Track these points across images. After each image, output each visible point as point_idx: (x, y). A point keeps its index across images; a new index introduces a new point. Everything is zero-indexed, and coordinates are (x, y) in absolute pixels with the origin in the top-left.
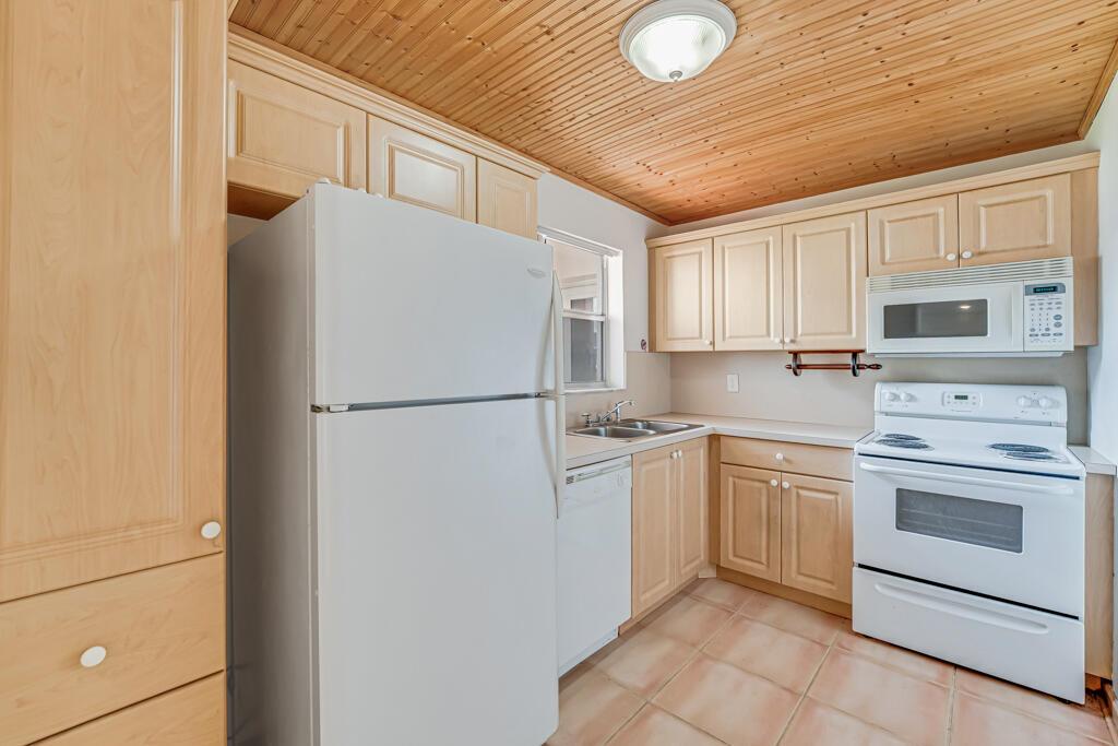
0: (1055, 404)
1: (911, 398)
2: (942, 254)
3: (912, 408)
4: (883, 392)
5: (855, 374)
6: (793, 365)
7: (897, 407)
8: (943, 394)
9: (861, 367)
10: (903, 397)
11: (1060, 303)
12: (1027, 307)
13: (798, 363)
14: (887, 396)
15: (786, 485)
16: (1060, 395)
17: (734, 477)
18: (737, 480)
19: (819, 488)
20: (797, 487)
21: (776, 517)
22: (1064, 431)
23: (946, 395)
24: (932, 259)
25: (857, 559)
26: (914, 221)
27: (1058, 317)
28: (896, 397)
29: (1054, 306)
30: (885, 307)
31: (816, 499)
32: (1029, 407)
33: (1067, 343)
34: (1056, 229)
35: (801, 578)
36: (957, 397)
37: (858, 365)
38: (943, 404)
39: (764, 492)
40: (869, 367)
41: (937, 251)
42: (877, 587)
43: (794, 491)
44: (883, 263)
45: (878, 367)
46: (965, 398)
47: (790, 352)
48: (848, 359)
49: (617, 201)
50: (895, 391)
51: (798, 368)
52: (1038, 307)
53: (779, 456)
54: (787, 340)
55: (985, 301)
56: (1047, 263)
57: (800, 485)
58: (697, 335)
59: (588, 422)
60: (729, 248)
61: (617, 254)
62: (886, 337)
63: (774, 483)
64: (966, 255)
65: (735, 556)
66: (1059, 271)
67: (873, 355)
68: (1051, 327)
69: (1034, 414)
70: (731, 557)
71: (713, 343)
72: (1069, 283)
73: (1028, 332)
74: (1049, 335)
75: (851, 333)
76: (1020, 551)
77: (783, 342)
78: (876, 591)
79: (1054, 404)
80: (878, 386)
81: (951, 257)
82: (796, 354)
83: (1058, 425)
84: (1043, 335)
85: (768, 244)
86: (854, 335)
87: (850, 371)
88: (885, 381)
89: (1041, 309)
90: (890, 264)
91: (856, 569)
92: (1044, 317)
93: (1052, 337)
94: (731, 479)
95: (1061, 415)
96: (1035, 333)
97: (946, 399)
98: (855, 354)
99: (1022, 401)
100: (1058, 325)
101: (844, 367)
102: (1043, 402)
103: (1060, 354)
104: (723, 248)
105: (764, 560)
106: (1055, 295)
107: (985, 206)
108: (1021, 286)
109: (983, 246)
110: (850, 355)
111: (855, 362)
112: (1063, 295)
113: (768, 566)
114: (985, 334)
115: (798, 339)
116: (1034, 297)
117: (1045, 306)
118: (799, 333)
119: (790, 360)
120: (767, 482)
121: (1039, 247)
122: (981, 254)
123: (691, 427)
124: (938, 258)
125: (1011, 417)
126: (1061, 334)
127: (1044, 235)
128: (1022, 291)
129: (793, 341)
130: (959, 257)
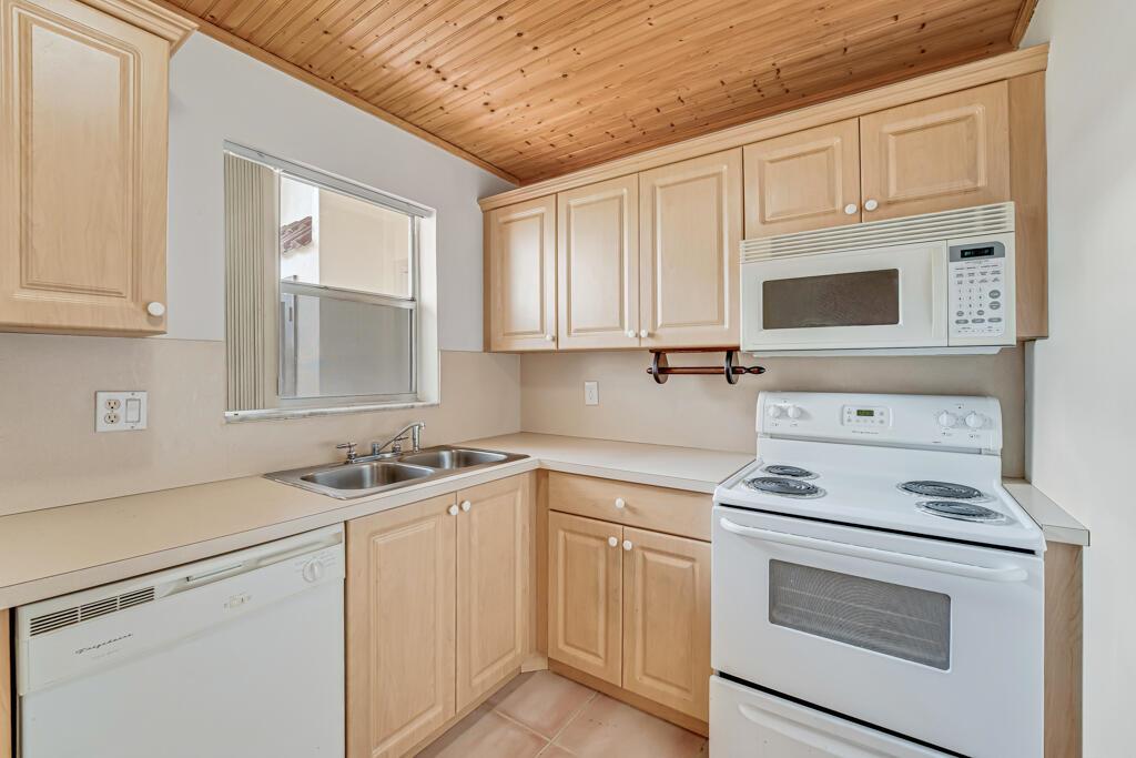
0: (987, 423)
1: (802, 414)
2: (839, 206)
3: (803, 428)
4: (767, 404)
5: (730, 381)
6: (654, 368)
7: (784, 427)
8: (843, 408)
9: (737, 371)
10: (791, 412)
11: (998, 272)
12: (953, 280)
13: (662, 365)
14: (771, 411)
15: (628, 545)
16: (992, 409)
17: (565, 530)
18: (569, 536)
19: (671, 551)
20: (643, 548)
21: (616, 591)
22: (998, 461)
23: (846, 409)
24: (825, 214)
25: (716, 665)
26: (803, 158)
27: (995, 294)
28: (783, 413)
29: (989, 277)
30: (766, 285)
31: (667, 566)
32: (953, 427)
33: (1007, 334)
34: (990, 163)
35: (647, 681)
36: (860, 413)
37: (734, 369)
38: (842, 423)
39: (602, 554)
40: (749, 370)
41: (833, 201)
42: (743, 709)
43: (639, 553)
44: (764, 222)
45: (759, 370)
46: (870, 413)
47: (651, 351)
48: (720, 360)
49: (425, 138)
50: (783, 405)
51: (662, 372)
52: (966, 279)
53: (620, 503)
54: (644, 333)
55: (896, 271)
56: (979, 210)
57: (645, 545)
58: (538, 329)
59: (350, 456)
60: (575, 207)
61: (429, 214)
62: (766, 326)
63: (613, 541)
64: (870, 205)
65: (567, 643)
66: (995, 224)
67: (751, 353)
68: (986, 308)
69: (960, 438)
70: (561, 645)
71: (556, 339)
72: (1009, 241)
73: (953, 317)
74: (983, 321)
75: (723, 323)
76: (945, 666)
77: (638, 336)
78: (740, 713)
79: (984, 424)
80: (761, 396)
81: (851, 209)
82: (659, 354)
83: (990, 453)
84: (974, 321)
85: (621, 198)
86: (727, 326)
87: (724, 377)
88: (772, 390)
89: (972, 282)
90: (771, 222)
91: (714, 679)
92: (975, 295)
93: (987, 323)
94: (561, 533)
95: (994, 439)
96: (964, 317)
97: (846, 416)
98: (731, 352)
99: (944, 419)
100: (995, 306)
101: (716, 371)
102: (971, 421)
103: (995, 351)
104: (569, 207)
105: (601, 652)
106: (991, 261)
107: (896, 134)
108: (943, 247)
109: (893, 193)
110: (725, 354)
111: (730, 365)
112: (999, 259)
113: (606, 661)
114: (896, 321)
115: (658, 332)
116: (964, 263)
117: (978, 277)
118: (659, 323)
119: (650, 362)
120: (605, 540)
121: (966, 192)
122: (889, 203)
123: (511, 458)
124: (834, 212)
125: (928, 441)
126: (999, 320)
127: (972, 173)
128: (945, 254)
129: (651, 335)
130: (861, 209)
